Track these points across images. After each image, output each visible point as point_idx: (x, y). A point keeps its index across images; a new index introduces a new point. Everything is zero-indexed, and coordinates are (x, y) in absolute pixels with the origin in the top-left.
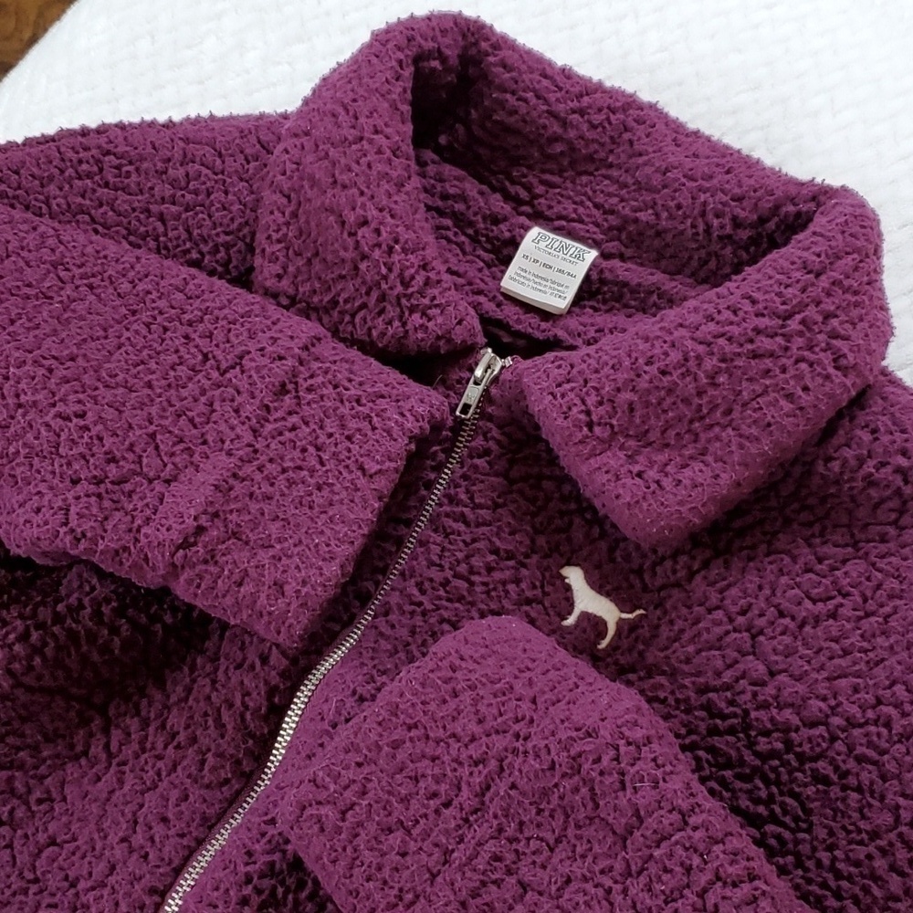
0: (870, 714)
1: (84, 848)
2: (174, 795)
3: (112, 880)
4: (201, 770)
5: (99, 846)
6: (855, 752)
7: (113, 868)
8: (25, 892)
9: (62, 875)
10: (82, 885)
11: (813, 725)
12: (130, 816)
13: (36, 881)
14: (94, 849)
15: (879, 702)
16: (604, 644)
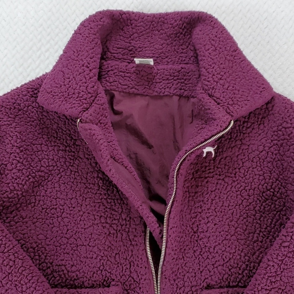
0: (272, 144)
1: (124, 251)
2: (134, 230)
3: (133, 253)
4: (135, 222)
5: (126, 249)
6: (274, 153)
7: (132, 251)
8: (118, 266)
9: (123, 259)
10: (128, 258)
11: (262, 152)
12: (129, 240)
13: (118, 263)
14: (126, 250)
15: (272, 141)
16: (213, 156)
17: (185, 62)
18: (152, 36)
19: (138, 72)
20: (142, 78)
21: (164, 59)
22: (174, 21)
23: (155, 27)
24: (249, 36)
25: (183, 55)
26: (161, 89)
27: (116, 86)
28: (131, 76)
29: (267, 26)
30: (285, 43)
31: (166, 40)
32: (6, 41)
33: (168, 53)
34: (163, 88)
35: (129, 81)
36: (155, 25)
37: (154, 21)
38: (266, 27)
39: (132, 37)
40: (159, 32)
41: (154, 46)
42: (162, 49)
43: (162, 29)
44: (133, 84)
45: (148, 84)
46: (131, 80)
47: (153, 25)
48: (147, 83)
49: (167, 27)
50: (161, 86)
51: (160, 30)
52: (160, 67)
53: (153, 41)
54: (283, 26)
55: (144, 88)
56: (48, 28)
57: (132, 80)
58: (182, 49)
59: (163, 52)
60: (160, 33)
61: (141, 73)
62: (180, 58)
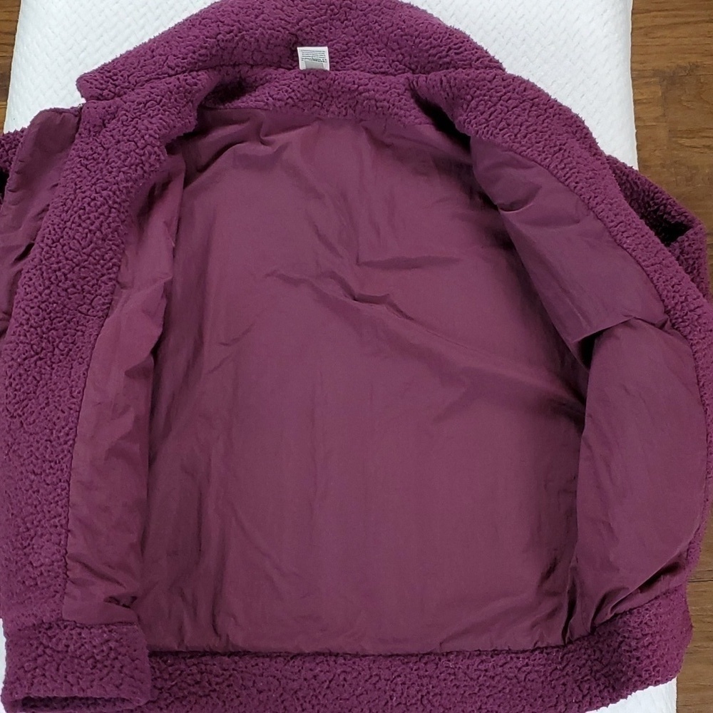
17: (382, 70)
18: (331, 29)
19: (303, 77)
20: (310, 87)
21: (348, 64)
22: (367, 5)
23: (335, 15)
24: (492, 30)
25: (379, 58)
26: (340, 108)
27: (264, 102)
28: (291, 83)
29: (523, 15)
30: (552, 43)
31: (354, 36)
32: (86, 26)
33: (356, 56)
34: (342, 106)
35: (287, 91)
36: (336, 10)
37: (334, 5)
38: (521, 17)
39: (300, 24)
40: (342, 23)
41: (334, 45)
42: (346, 51)
43: (347, 20)
44: (295, 97)
45: (320, 98)
46: (290, 90)
47: (332, 10)
48: (318, 97)
49: (356, 16)
50: (340, 103)
51: (345, 20)
52: (341, 74)
53: (332, 38)
54: (550, 16)
55: (314, 106)
56: (157, 8)
57: (293, 91)
58: (378, 49)
59: (347, 54)
60: (344, 25)
61: (307, 76)
62: (375, 63)
